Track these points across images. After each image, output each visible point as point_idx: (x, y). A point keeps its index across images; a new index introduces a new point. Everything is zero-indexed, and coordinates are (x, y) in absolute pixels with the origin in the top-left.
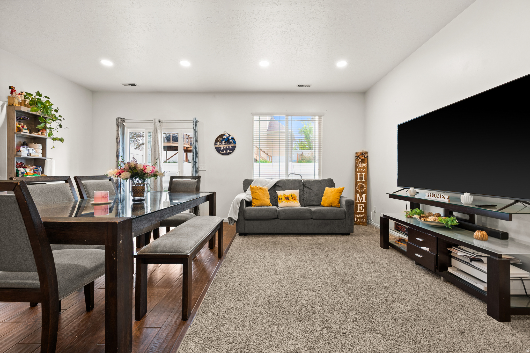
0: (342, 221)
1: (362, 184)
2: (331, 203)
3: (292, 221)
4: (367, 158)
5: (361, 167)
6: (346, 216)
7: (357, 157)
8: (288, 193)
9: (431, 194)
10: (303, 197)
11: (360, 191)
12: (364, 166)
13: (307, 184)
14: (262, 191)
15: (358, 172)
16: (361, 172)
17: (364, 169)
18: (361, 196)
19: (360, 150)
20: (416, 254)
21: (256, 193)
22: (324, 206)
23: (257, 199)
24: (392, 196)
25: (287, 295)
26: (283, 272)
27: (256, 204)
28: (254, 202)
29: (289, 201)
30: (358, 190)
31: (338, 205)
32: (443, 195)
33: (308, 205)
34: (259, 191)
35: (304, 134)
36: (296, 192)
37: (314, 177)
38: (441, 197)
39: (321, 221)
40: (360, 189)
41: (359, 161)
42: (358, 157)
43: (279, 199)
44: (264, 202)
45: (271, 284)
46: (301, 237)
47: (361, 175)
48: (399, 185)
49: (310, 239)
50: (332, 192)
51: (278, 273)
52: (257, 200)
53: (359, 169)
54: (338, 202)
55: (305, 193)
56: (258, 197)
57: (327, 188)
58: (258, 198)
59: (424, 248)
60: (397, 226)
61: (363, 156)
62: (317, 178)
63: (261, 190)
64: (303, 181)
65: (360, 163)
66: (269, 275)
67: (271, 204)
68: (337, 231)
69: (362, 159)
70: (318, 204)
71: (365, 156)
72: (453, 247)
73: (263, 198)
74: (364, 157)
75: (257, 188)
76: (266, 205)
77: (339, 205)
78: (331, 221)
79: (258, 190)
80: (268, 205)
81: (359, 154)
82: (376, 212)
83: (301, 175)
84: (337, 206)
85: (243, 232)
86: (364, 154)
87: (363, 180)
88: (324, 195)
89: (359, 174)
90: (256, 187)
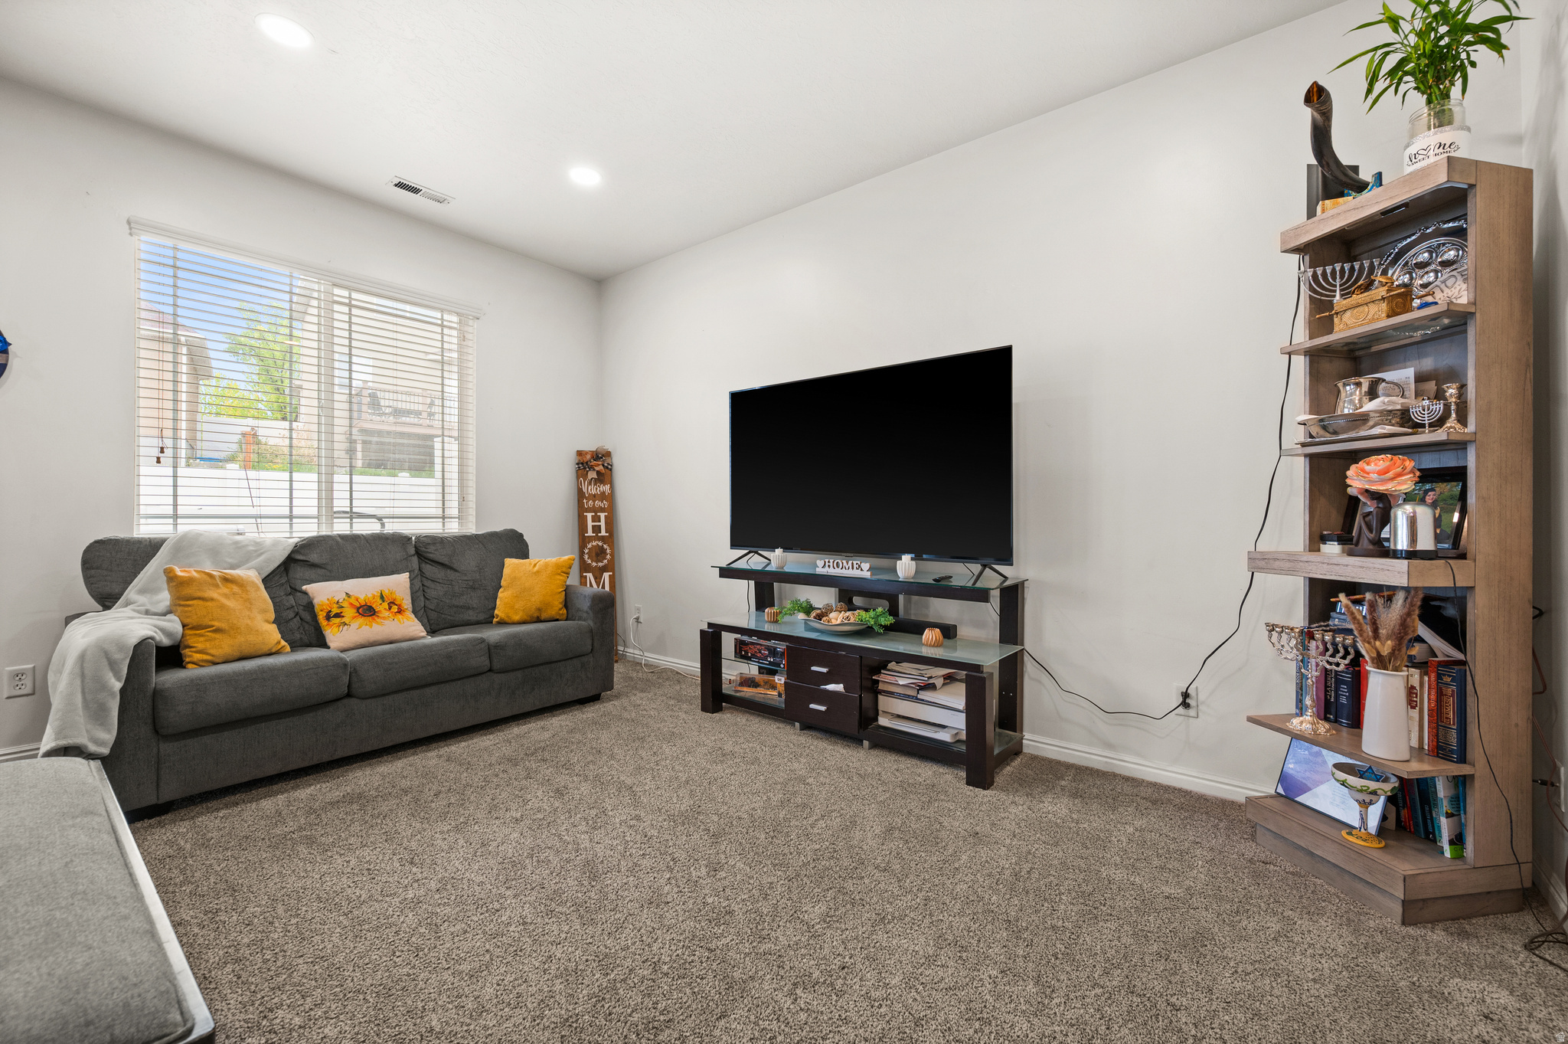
0: (584, 659)
1: (600, 544)
2: (539, 610)
3: (415, 693)
4: (611, 470)
5: (594, 496)
6: (595, 644)
7: (582, 464)
8: (364, 588)
9: (829, 562)
10: (422, 598)
11: (594, 564)
12: (604, 492)
13: (436, 550)
14: (236, 589)
15: (589, 510)
16: (595, 510)
17: (602, 502)
18: (598, 579)
19: (589, 446)
20: (812, 706)
21: (209, 604)
22: (510, 621)
23: (218, 631)
24: (727, 572)
25: (605, 963)
26: (508, 893)
27: (212, 651)
28: (200, 647)
29: (378, 620)
30: (589, 561)
31: (561, 612)
32: (859, 562)
33: (446, 626)
34: (220, 591)
35: (254, 360)
36: (399, 584)
37: (444, 526)
38: (853, 568)
39: (519, 674)
40: (595, 559)
41: (590, 478)
42: (585, 465)
43: (328, 617)
44: (252, 638)
45: (510, 959)
46: (453, 748)
47: (596, 519)
48: (734, 544)
49: (488, 743)
50: (538, 572)
51: (497, 906)
52: (217, 636)
53: (588, 499)
54: (561, 603)
55: (428, 583)
56: (218, 620)
57: (508, 561)
58: (223, 625)
59: (831, 687)
60: (740, 648)
61: (600, 463)
62: (453, 528)
63: (230, 585)
64: (413, 538)
65: (590, 483)
66: (465, 932)
67: (283, 643)
68: (570, 694)
69: (598, 473)
70: (481, 617)
71: (606, 465)
72: (882, 671)
73: (249, 622)
74: (603, 465)
75: (208, 579)
76: (265, 649)
77: (565, 611)
78: (553, 665)
79: (217, 586)
80: (274, 650)
81: (588, 457)
82: (641, 620)
83: (380, 519)
84: (558, 617)
85: (151, 800)
86: (602, 458)
87: (603, 533)
88: (503, 583)
89: (589, 515)
90: (205, 577)
